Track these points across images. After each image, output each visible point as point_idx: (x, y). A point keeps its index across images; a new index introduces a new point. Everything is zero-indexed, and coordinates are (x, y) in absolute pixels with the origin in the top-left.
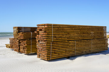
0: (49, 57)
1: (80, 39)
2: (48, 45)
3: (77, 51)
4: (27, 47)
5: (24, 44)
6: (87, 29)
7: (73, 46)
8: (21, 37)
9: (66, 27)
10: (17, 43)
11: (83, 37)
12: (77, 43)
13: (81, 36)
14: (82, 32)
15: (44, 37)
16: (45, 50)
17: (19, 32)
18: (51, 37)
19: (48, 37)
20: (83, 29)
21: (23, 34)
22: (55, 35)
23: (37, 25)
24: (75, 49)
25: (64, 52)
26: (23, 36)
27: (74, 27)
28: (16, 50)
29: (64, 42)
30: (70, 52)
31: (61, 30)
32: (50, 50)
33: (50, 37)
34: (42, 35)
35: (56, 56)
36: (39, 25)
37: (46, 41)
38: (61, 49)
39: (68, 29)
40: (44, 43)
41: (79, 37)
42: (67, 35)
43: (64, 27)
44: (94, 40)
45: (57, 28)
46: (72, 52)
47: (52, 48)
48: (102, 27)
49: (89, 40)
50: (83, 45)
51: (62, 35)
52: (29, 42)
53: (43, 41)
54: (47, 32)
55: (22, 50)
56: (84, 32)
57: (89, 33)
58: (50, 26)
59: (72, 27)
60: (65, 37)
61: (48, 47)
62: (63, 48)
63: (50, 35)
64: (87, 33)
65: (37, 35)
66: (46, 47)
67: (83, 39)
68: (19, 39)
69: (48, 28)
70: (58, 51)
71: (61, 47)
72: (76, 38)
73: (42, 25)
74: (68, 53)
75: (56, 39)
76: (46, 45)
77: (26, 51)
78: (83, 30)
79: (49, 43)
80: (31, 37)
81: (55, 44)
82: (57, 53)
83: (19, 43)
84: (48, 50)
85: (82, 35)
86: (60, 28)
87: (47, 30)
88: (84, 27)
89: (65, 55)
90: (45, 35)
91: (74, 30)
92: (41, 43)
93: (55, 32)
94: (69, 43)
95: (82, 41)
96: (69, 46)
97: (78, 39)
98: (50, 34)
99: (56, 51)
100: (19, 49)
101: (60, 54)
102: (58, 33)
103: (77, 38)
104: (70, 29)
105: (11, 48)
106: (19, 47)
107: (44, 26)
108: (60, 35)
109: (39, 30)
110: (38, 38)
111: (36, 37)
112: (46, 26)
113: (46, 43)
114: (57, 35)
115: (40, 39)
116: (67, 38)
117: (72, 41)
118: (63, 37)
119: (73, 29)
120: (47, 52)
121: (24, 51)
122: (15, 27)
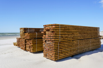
0: (57, 57)
1: (82, 39)
2: (56, 45)
3: (79, 50)
4: (33, 46)
5: (30, 43)
6: (87, 29)
7: (77, 45)
8: (28, 37)
9: (71, 27)
10: (24, 42)
11: (84, 37)
12: (79, 42)
13: (82, 36)
14: (83, 32)
15: (51, 38)
16: (52, 50)
17: (25, 32)
18: (59, 37)
19: (56, 37)
20: (84, 29)
21: (29, 34)
22: (62, 35)
23: (44, 26)
24: (78, 48)
25: (70, 51)
26: (29, 36)
27: (78, 28)
28: (22, 49)
29: (69, 41)
30: (75, 51)
31: (67, 30)
32: (57, 50)
33: (57, 37)
34: (50, 36)
35: (62, 56)
36: (46, 25)
37: (54, 42)
38: (67, 48)
39: (73, 29)
40: (52, 43)
41: (81, 37)
42: (72, 35)
43: (69, 27)
44: (92, 39)
45: (64, 29)
46: (76, 51)
47: (60, 48)
48: (97, 28)
49: (88, 39)
50: (84, 44)
51: (67, 35)
52: (34, 41)
53: (51, 41)
54: (55, 32)
55: (28, 48)
56: (84, 32)
57: (88, 33)
58: (57, 26)
59: (76, 27)
60: (70, 37)
61: (56, 47)
62: (68, 48)
63: (58, 36)
64: (86, 33)
65: (44, 36)
66: (54, 47)
67: (83, 38)
68: (25, 39)
69: (56, 28)
70: (65, 50)
71: (67, 47)
72: (78, 37)
73: (49, 25)
74: (72, 52)
75: (63, 39)
76: (53, 45)
77: (32, 50)
78: (84, 31)
79: (57, 43)
80: (37, 37)
81: (62, 44)
82: (63, 52)
83: (25, 43)
84: (55, 50)
85: (83, 34)
86: (66, 29)
87: (55, 30)
88: (84, 28)
89: (70, 54)
90: (53, 36)
91: (77, 31)
92: (48, 43)
93: (62, 32)
94: (73, 43)
95: (83, 40)
96: (73, 46)
97: (81, 39)
98: (58, 34)
99: (63, 51)
100: (26, 48)
101: (66, 53)
102: (64, 34)
103: (80, 37)
104: (74, 29)
105: (18, 46)
106: (26, 46)
107: (52, 26)
108: (66, 35)
109: (45, 31)
110: (45, 38)
111: (43, 37)
112: (53, 27)
113: (54, 43)
114: (64, 35)
115: (47, 39)
116: (72, 38)
117: (76, 41)
118: (68, 37)
119: (77, 29)
120: (54, 52)
121: (30, 50)
122: (22, 28)
